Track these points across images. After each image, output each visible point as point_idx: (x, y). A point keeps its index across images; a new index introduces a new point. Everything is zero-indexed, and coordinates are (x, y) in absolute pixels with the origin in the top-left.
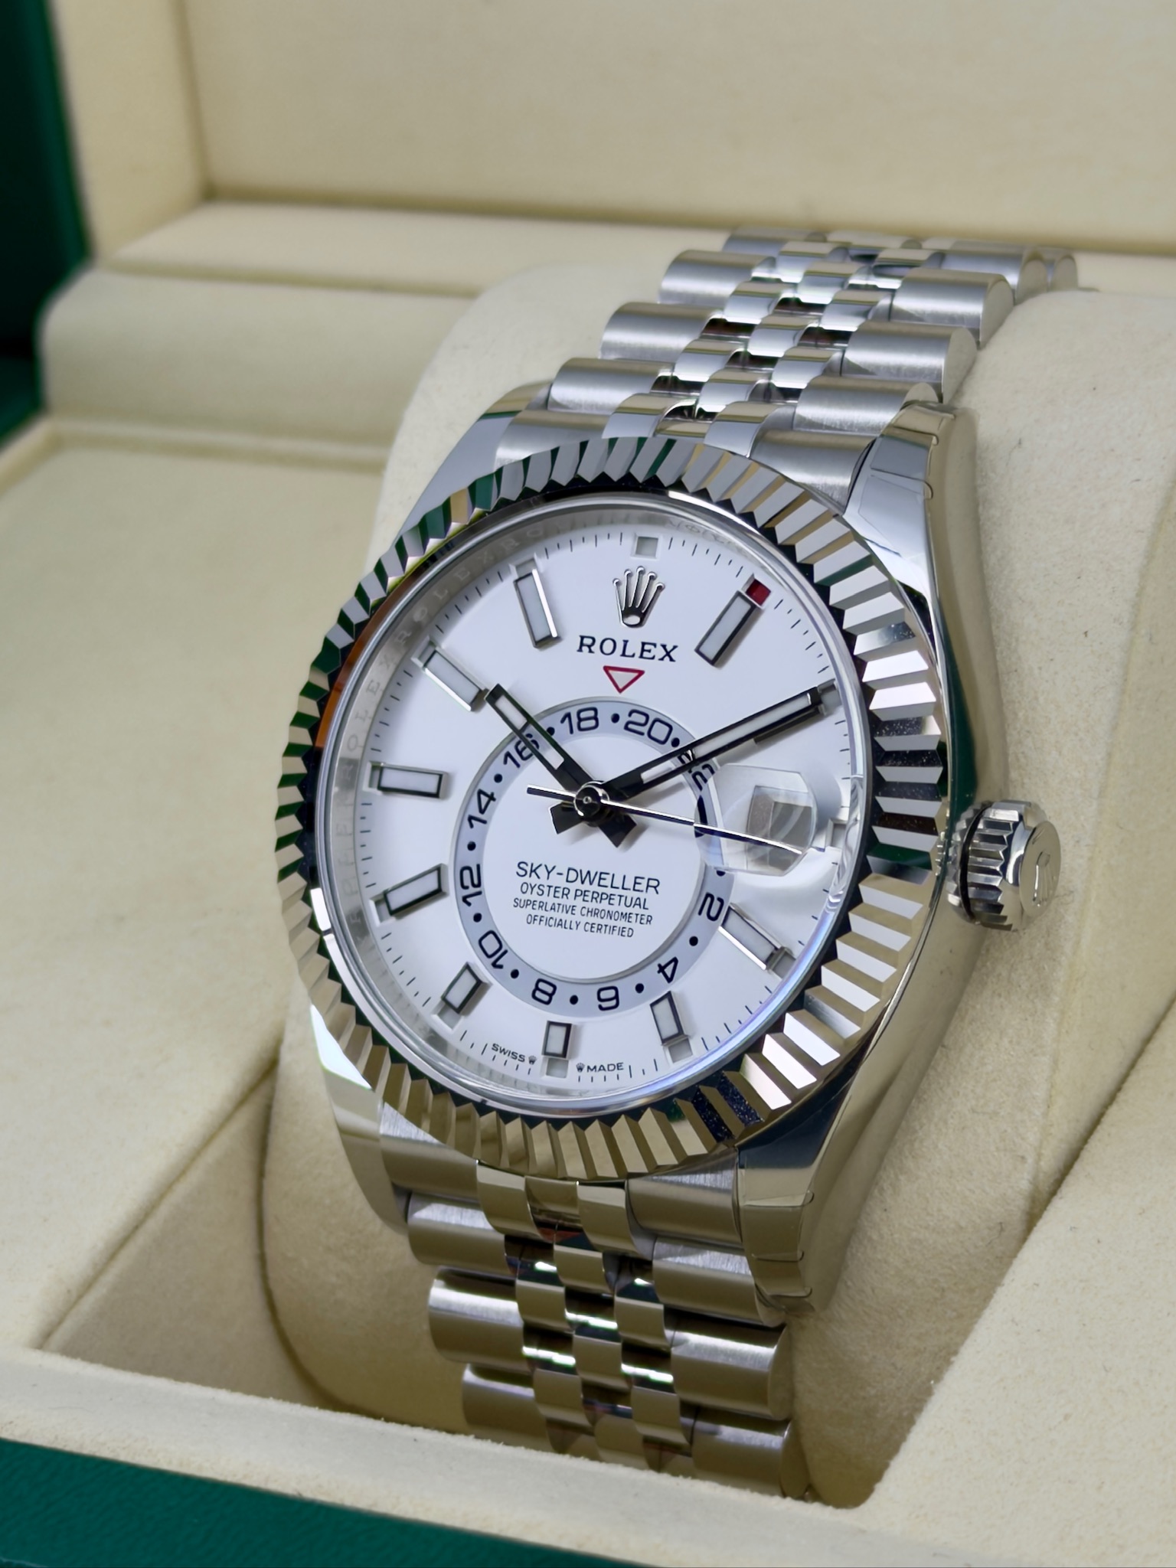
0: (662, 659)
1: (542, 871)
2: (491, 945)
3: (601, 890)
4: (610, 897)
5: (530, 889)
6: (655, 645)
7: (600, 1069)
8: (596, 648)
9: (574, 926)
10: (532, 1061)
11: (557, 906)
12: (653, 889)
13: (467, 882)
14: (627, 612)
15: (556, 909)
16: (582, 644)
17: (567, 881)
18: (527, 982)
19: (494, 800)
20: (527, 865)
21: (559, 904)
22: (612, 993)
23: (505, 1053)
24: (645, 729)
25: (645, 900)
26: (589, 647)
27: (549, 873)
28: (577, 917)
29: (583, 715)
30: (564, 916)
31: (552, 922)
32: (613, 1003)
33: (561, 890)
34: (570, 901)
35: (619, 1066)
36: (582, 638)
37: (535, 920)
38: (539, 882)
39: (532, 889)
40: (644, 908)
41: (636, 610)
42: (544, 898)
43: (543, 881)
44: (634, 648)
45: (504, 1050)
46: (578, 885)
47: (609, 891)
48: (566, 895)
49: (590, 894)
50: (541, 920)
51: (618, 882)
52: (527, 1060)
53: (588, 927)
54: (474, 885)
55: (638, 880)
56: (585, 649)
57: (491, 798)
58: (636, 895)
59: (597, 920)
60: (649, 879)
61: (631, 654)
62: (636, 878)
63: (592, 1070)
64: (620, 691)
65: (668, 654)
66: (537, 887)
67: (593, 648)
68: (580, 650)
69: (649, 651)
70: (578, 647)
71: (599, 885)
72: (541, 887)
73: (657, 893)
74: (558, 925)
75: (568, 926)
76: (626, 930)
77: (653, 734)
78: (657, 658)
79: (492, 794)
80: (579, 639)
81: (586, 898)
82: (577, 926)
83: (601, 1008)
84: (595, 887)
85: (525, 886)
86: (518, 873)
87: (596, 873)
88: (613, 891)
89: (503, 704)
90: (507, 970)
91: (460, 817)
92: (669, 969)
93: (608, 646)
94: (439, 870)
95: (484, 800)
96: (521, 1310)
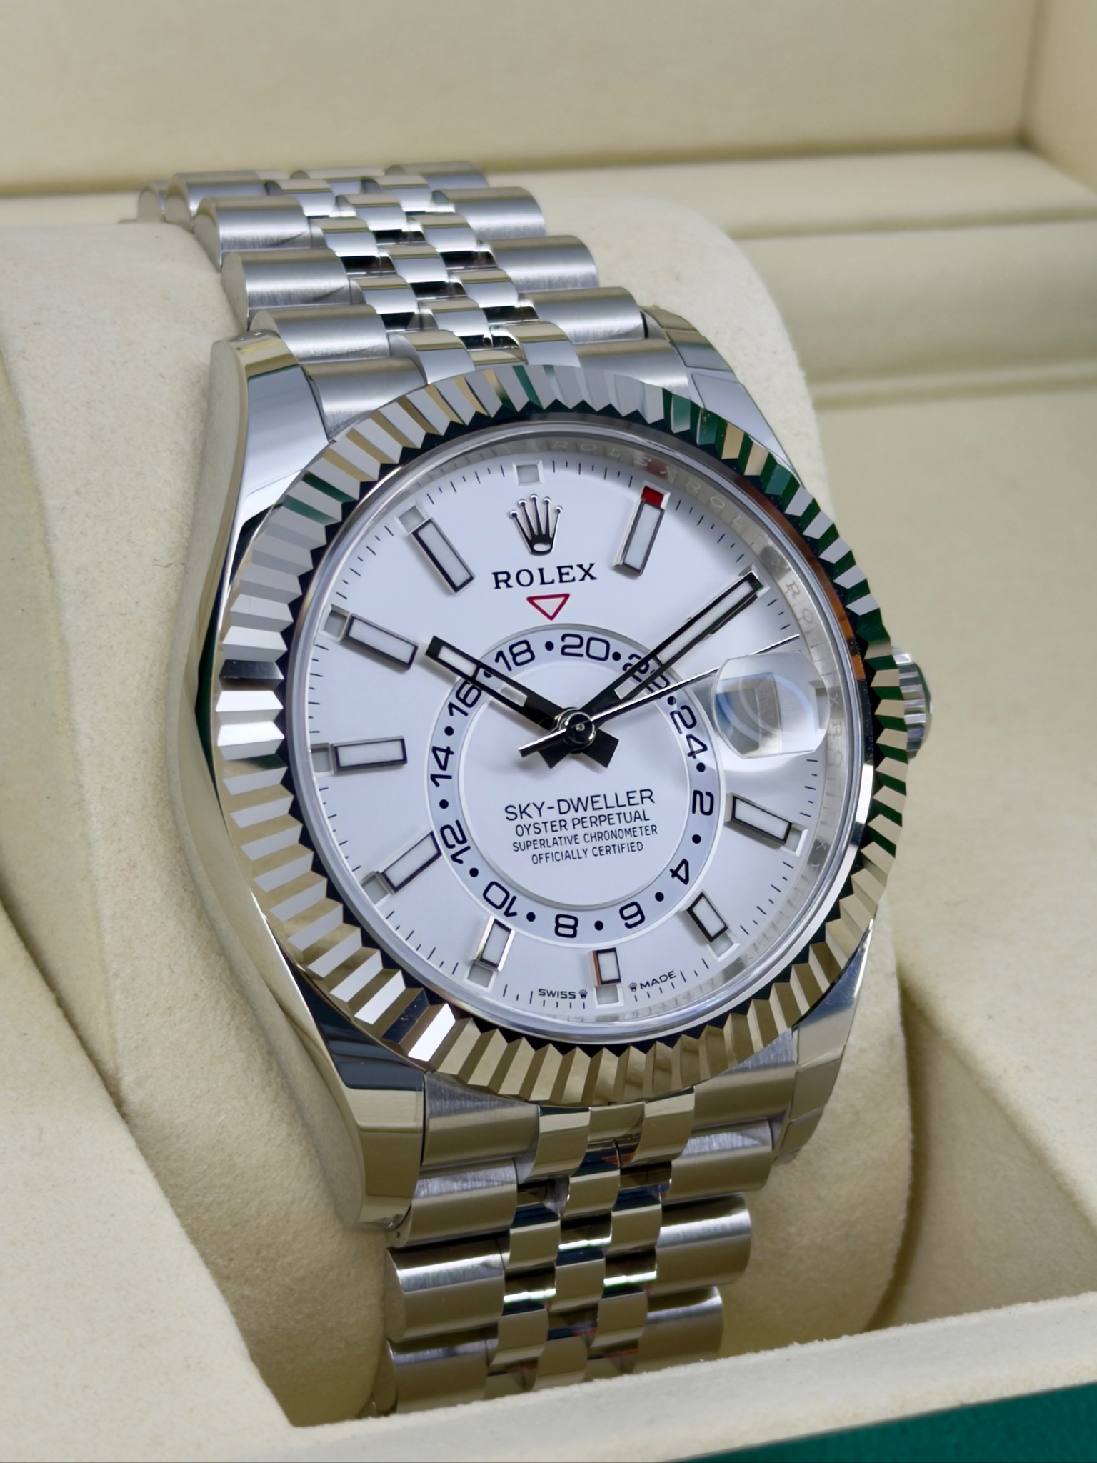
0: (583, 579)
1: (531, 810)
2: (496, 895)
3: (597, 813)
4: (608, 818)
5: (525, 830)
6: (571, 567)
7: (653, 984)
8: (513, 581)
9: (582, 854)
10: (583, 995)
11: (558, 840)
12: (648, 799)
13: (451, 841)
15: (559, 843)
16: (497, 582)
17: (561, 813)
18: (546, 919)
19: (452, 753)
20: (514, 807)
21: (560, 838)
22: (634, 909)
23: (553, 996)
24: (583, 650)
25: (644, 812)
26: (506, 582)
27: (539, 809)
28: (583, 845)
29: (516, 650)
30: (569, 847)
31: (559, 856)
32: (639, 918)
33: (557, 823)
34: (570, 832)
35: (670, 975)
36: (496, 574)
37: (540, 858)
38: (532, 821)
39: (528, 829)
40: (645, 820)
41: (539, 538)
42: (543, 835)
43: (536, 818)
44: (552, 574)
45: (551, 992)
46: (572, 813)
47: (605, 812)
48: (565, 826)
49: (588, 820)
50: (547, 858)
51: (611, 802)
52: (578, 996)
53: (596, 851)
54: (460, 842)
55: (631, 795)
56: (502, 585)
57: (448, 752)
58: (633, 809)
59: (603, 843)
60: (641, 791)
61: (551, 581)
62: (628, 793)
63: (645, 986)
64: (551, 618)
65: (587, 573)
66: (532, 827)
67: (509, 583)
68: (497, 587)
69: (568, 574)
70: (494, 585)
71: (594, 809)
72: (536, 826)
73: (653, 802)
74: (567, 857)
75: (576, 855)
76: (635, 845)
77: (591, 653)
78: (577, 579)
79: (448, 748)
80: (493, 577)
81: (585, 825)
82: (585, 853)
83: (628, 926)
84: (590, 812)
85: (519, 828)
86: (507, 818)
87: (587, 798)
88: (610, 811)
89: (445, 655)
90: (522, 915)
91: (426, 780)
92: (682, 872)
93: (525, 578)
94: (432, 834)
95: (442, 755)
96: (512, 1259)
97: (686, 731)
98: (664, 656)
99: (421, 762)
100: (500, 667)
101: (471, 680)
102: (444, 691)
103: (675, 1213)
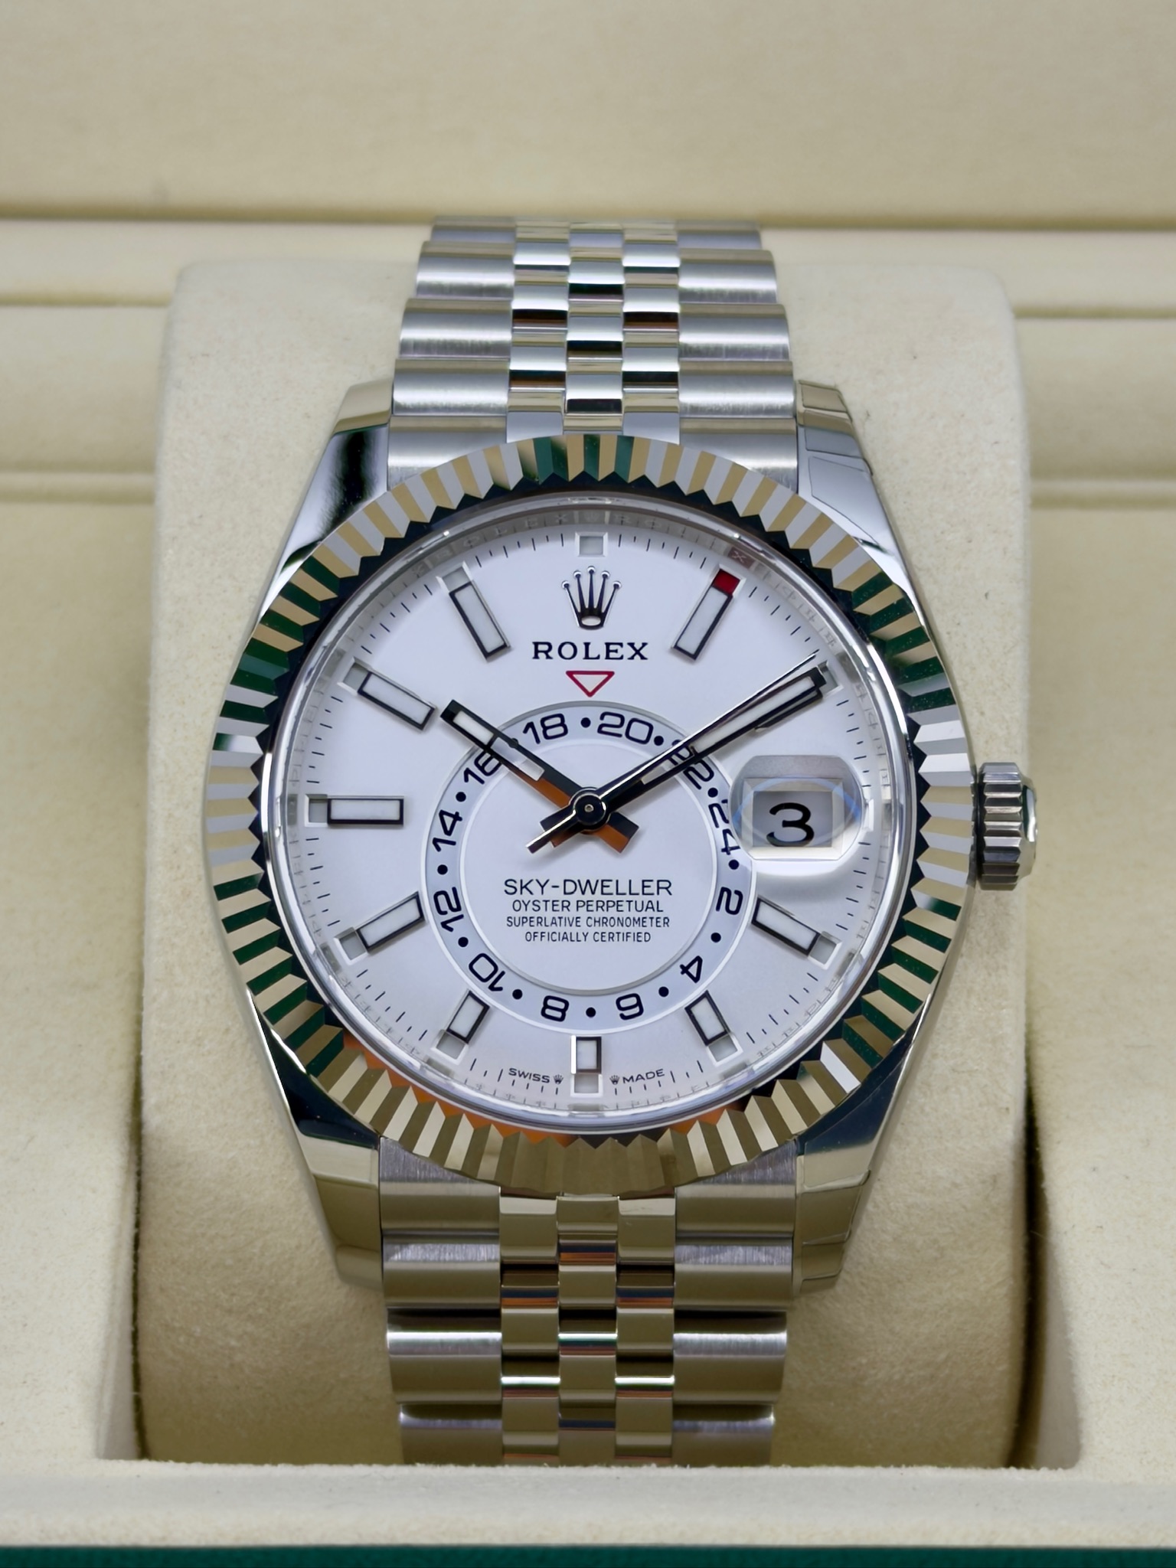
0: (632, 658)
1: (534, 886)
2: (484, 968)
3: (605, 898)
4: (617, 904)
5: (523, 906)
6: (621, 645)
7: (637, 1079)
8: (554, 653)
9: (581, 937)
10: (558, 1081)
11: (558, 921)
12: (665, 890)
13: (444, 906)
14: (582, 614)
15: (558, 923)
16: (537, 652)
17: (565, 893)
18: (534, 998)
19: (460, 819)
20: (515, 882)
21: (560, 918)
22: (633, 1001)
23: (525, 1077)
24: (622, 731)
25: (658, 902)
26: (546, 652)
27: (542, 887)
28: (584, 928)
29: (548, 723)
30: (568, 929)
31: (555, 937)
32: (637, 1010)
33: (560, 903)
34: (573, 913)
35: (659, 1073)
36: (536, 644)
37: (535, 936)
38: (532, 898)
39: (526, 906)
40: (658, 911)
41: (592, 612)
42: (542, 913)
43: (537, 895)
44: (598, 649)
45: (523, 1073)
46: (578, 895)
47: (616, 898)
48: (567, 907)
49: (594, 904)
50: (542, 936)
51: (624, 888)
52: (552, 1080)
53: (598, 937)
54: (453, 910)
55: (646, 884)
56: (542, 655)
57: (457, 817)
58: (647, 898)
59: (607, 929)
60: (658, 881)
61: (596, 656)
62: (643, 881)
63: (628, 1081)
64: (590, 694)
65: (638, 652)
66: (531, 903)
67: (550, 654)
68: (536, 657)
69: (616, 651)
70: (533, 654)
71: (602, 893)
72: (536, 903)
73: (670, 894)
74: (563, 938)
75: (574, 938)
76: (643, 935)
77: (631, 734)
78: (625, 658)
79: (457, 813)
80: (533, 646)
81: (590, 908)
82: (585, 936)
83: (623, 1017)
84: (598, 895)
85: (517, 904)
86: (506, 891)
87: (597, 881)
88: (620, 898)
89: (462, 720)
90: (508, 991)
91: (424, 841)
92: (693, 969)
93: (568, 651)
94: (416, 897)
95: (449, 821)
96: (504, 1339)
97: (723, 826)
98: (701, 746)
99: (423, 824)
100: (526, 740)
101: (487, 748)
102: (463, 755)
103: (687, 1319)
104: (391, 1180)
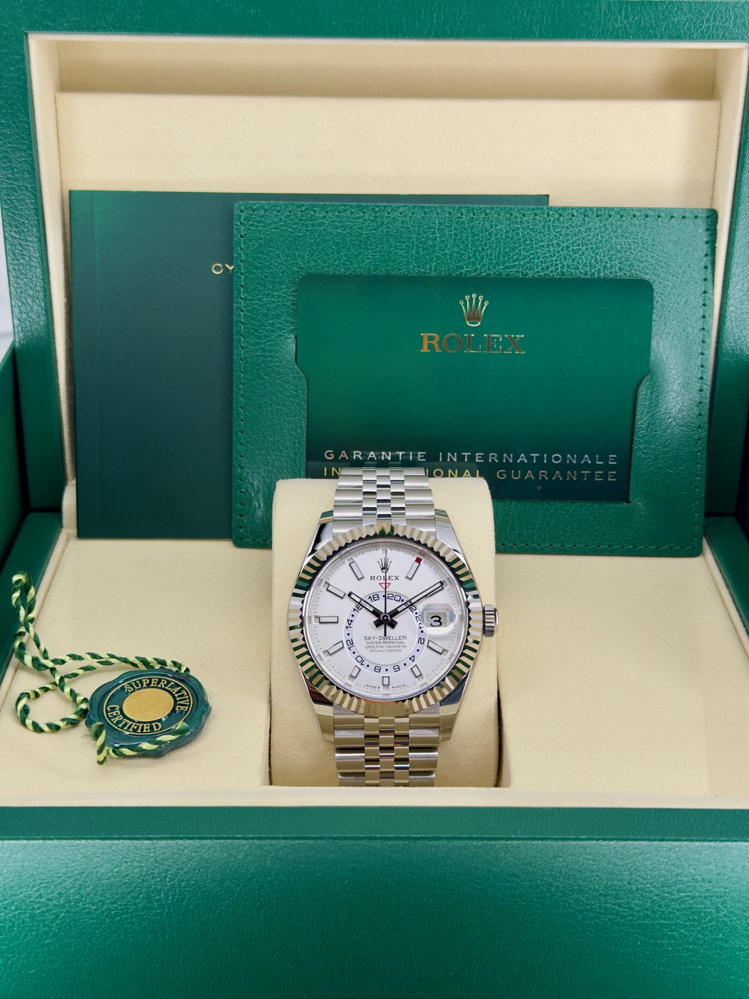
1: (372, 638)
2: (359, 659)
3: (390, 641)
4: (393, 642)
5: (369, 643)
6: (392, 576)
7: (399, 687)
8: (376, 579)
10: (378, 688)
13: (349, 644)
14: (382, 569)
15: (378, 647)
18: (372, 667)
20: (367, 637)
22: (397, 667)
23: (370, 687)
24: (393, 598)
25: (403, 642)
26: (374, 579)
27: (374, 638)
28: (384, 649)
29: (374, 596)
30: (381, 649)
31: (377, 651)
32: (398, 669)
33: (378, 642)
34: (382, 645)
35: (404, 685)
36: (371, 577)
37: (372, 651)
42: (374, 645)
43: (372, 640)
44: (387, 578)
50: (374, 651)
51: (394, 638)
53: (388, 651)
57: (352, 621)
58: (400, 641)
59: (390, 649)
60: (403, 636)
62: (399, 636)
65: (397, 578)
68: (371, 580)
69: (391, 578)
72: (372, 642)
73: (406, 639)
74: (379, 651)
75: (382, 651)
76: (399, 650)
78: (394, 580)
81: (386, 643)
82: (385, 651)
85: (367, 643)
86: (365, 640)
87: (388, 637)
88: (393, 640)
89: (352, 596)
90: (366, 665)
91: (344, 627)
92: (412, 658)
93: (379, 578)
94: (342, 641)
95: (350, 622)
96: (365, 755)
97: (419, 622)
98: (413, 601)
99: (343, 623)
100: (369, 601)
101: (359, 603)
102: (353, 605)
103: (412, 749)
104: (336, 714)
